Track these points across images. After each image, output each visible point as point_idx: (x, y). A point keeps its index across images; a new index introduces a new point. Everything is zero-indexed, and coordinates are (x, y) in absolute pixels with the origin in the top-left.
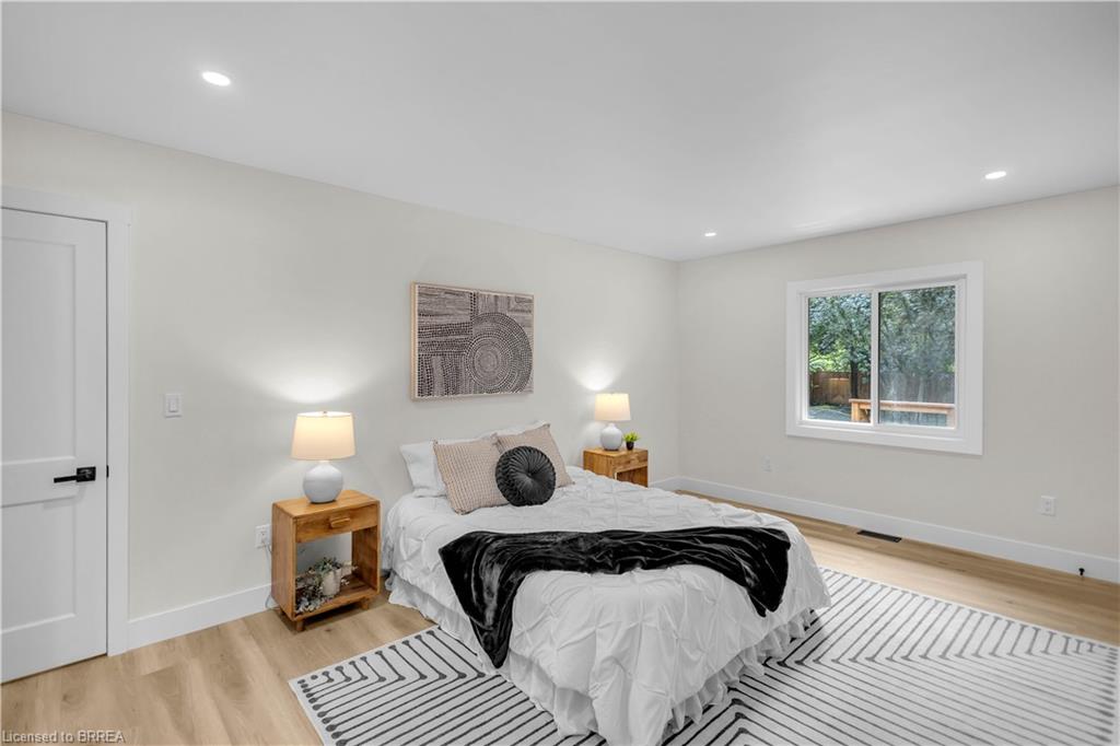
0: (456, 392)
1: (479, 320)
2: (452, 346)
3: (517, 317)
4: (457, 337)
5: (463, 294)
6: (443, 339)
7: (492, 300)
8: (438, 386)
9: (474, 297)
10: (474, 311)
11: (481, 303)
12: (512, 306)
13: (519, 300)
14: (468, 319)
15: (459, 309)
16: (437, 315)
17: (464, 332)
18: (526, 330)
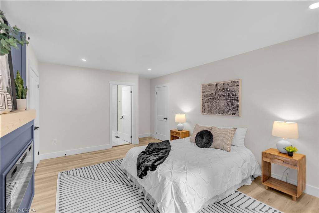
0: (211, 113)
1: (218, 91)
2: (210, 100)
3: (232, 89)
4: (212, 97)
5: (213, 85)
6: (208, 98)
7: (223, 85)
8: (206, 111)
9: (216, 85)
10: (216, 89)
11: (218, 86)
12: (230, 85)
13: (233, 82)
14: (214, 92)
15: (212, 89)
16: (206, 92)
17: (214, 96)
18: (236, 93)
